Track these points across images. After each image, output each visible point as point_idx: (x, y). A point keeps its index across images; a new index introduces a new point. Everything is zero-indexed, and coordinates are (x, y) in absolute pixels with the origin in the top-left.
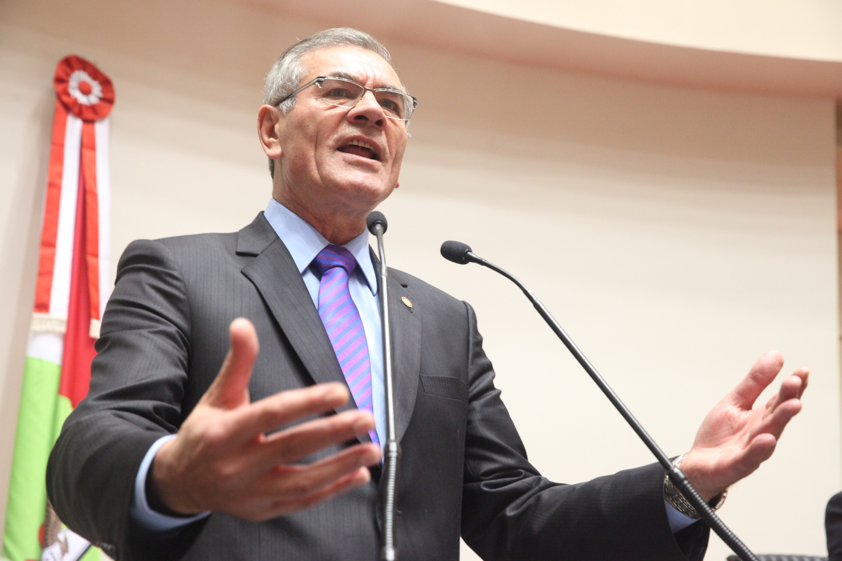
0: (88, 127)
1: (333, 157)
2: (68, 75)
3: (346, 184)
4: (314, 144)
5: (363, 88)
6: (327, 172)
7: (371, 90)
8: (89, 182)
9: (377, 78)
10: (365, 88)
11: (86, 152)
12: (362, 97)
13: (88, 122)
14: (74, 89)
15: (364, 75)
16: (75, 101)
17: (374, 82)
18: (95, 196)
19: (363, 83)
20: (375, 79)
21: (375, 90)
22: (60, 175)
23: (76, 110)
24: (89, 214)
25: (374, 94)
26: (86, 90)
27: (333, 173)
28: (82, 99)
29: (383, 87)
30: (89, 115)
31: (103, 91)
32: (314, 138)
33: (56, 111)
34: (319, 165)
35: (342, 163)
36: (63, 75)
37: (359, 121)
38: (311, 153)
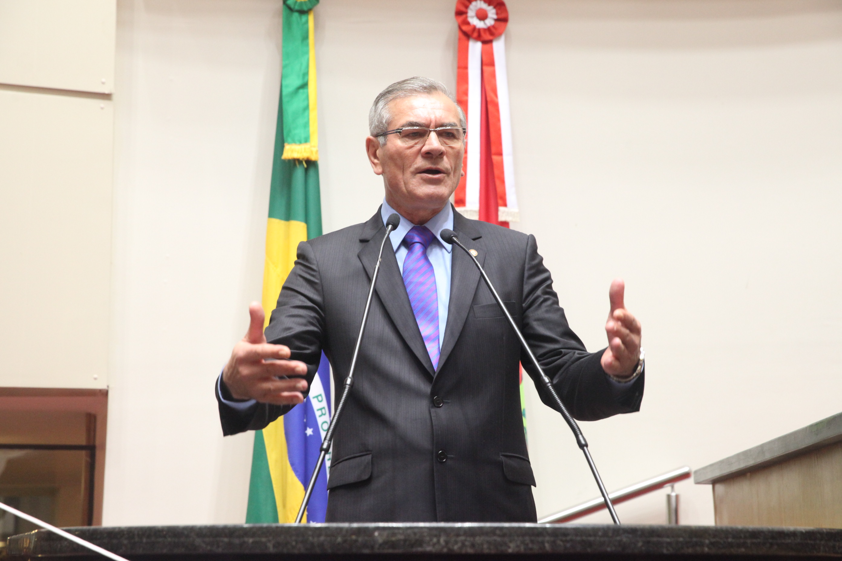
0: (487, 46)
1: (414, 178)
2: (467, 7)
3: (423, 196)
4: (402, 170)
5: (428, 130)
6: (411, 189)
7: (434, 131)
8: (490, 94)
9: (437, 120)
10: (429, 130)
11: (487, 69)
12: (428, 136)
13: (487, 42)
14: (472, 17)
15: (429, 120)
16: (474, 28)
17: (436, 123)
18: (496, 106)
19: (428, 126)
20: (436, 121)
21: (436, 129)
22: (466, 93)
23: (475, 35)
24: (491, 121)
25: (436, 133)
26: (482, 16)
27: (415, 189)
28: (480, 24)
29: (442, 125)
30: (487, 37)
31: (497, 14)
32: (402, 167)
33: (460, 39)
34: (405, 184)
35: (421, 181)
36: (463, 9)
37: (428, 155)
38: (400, 176)
